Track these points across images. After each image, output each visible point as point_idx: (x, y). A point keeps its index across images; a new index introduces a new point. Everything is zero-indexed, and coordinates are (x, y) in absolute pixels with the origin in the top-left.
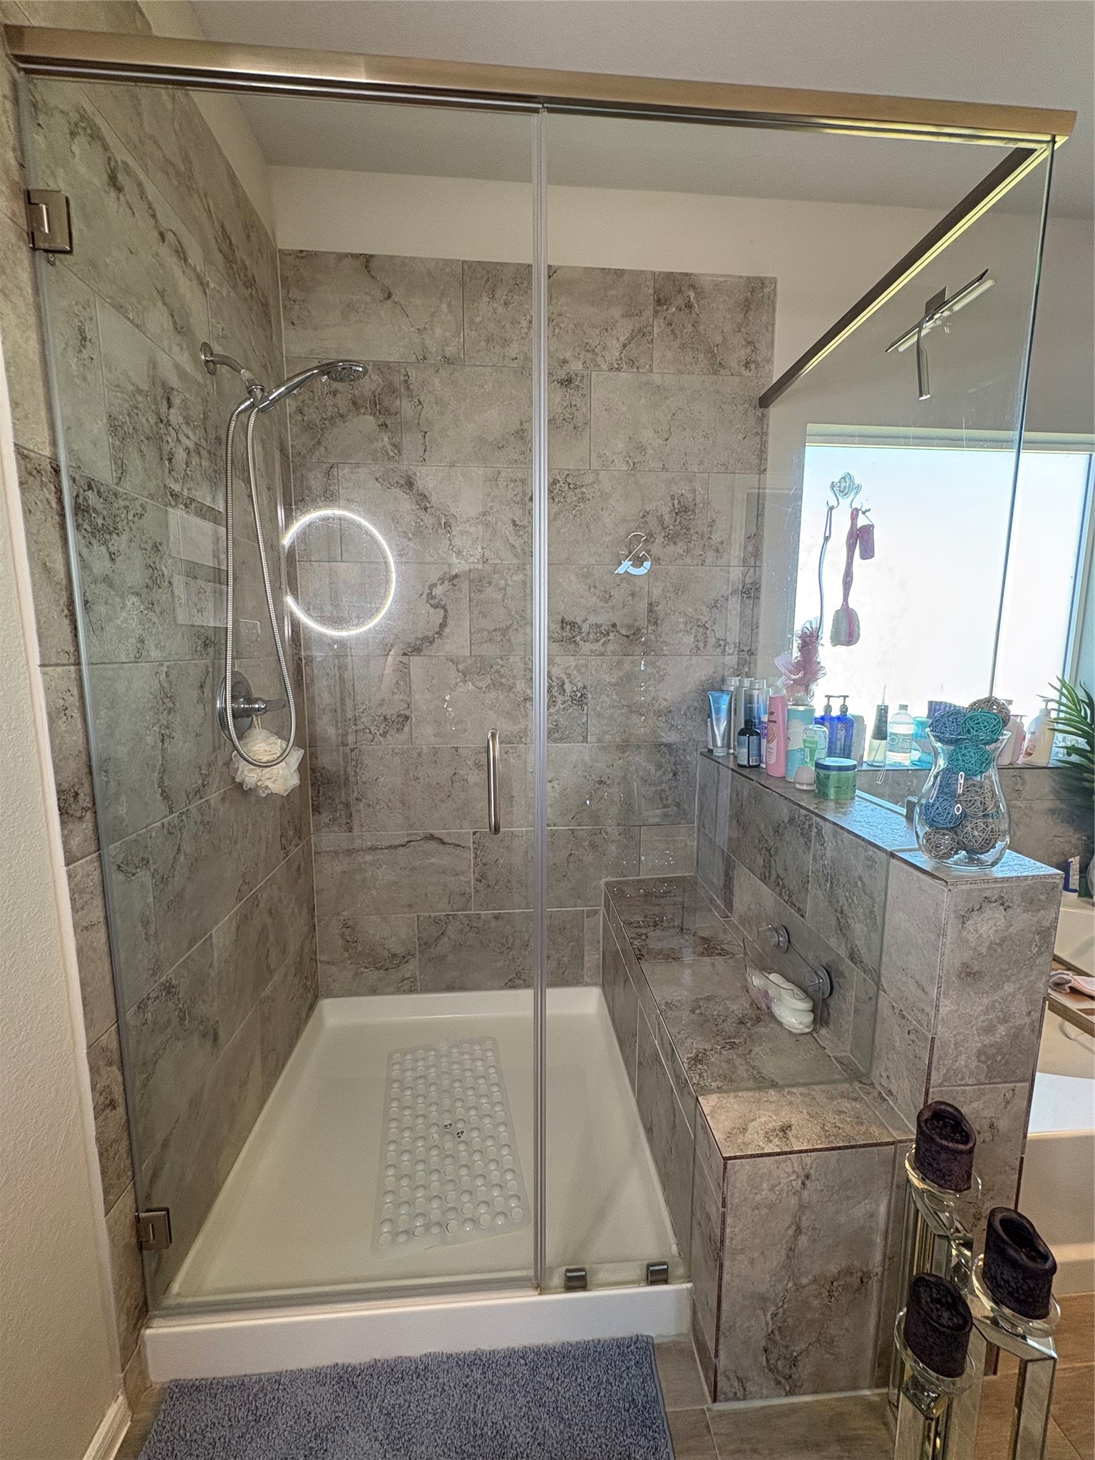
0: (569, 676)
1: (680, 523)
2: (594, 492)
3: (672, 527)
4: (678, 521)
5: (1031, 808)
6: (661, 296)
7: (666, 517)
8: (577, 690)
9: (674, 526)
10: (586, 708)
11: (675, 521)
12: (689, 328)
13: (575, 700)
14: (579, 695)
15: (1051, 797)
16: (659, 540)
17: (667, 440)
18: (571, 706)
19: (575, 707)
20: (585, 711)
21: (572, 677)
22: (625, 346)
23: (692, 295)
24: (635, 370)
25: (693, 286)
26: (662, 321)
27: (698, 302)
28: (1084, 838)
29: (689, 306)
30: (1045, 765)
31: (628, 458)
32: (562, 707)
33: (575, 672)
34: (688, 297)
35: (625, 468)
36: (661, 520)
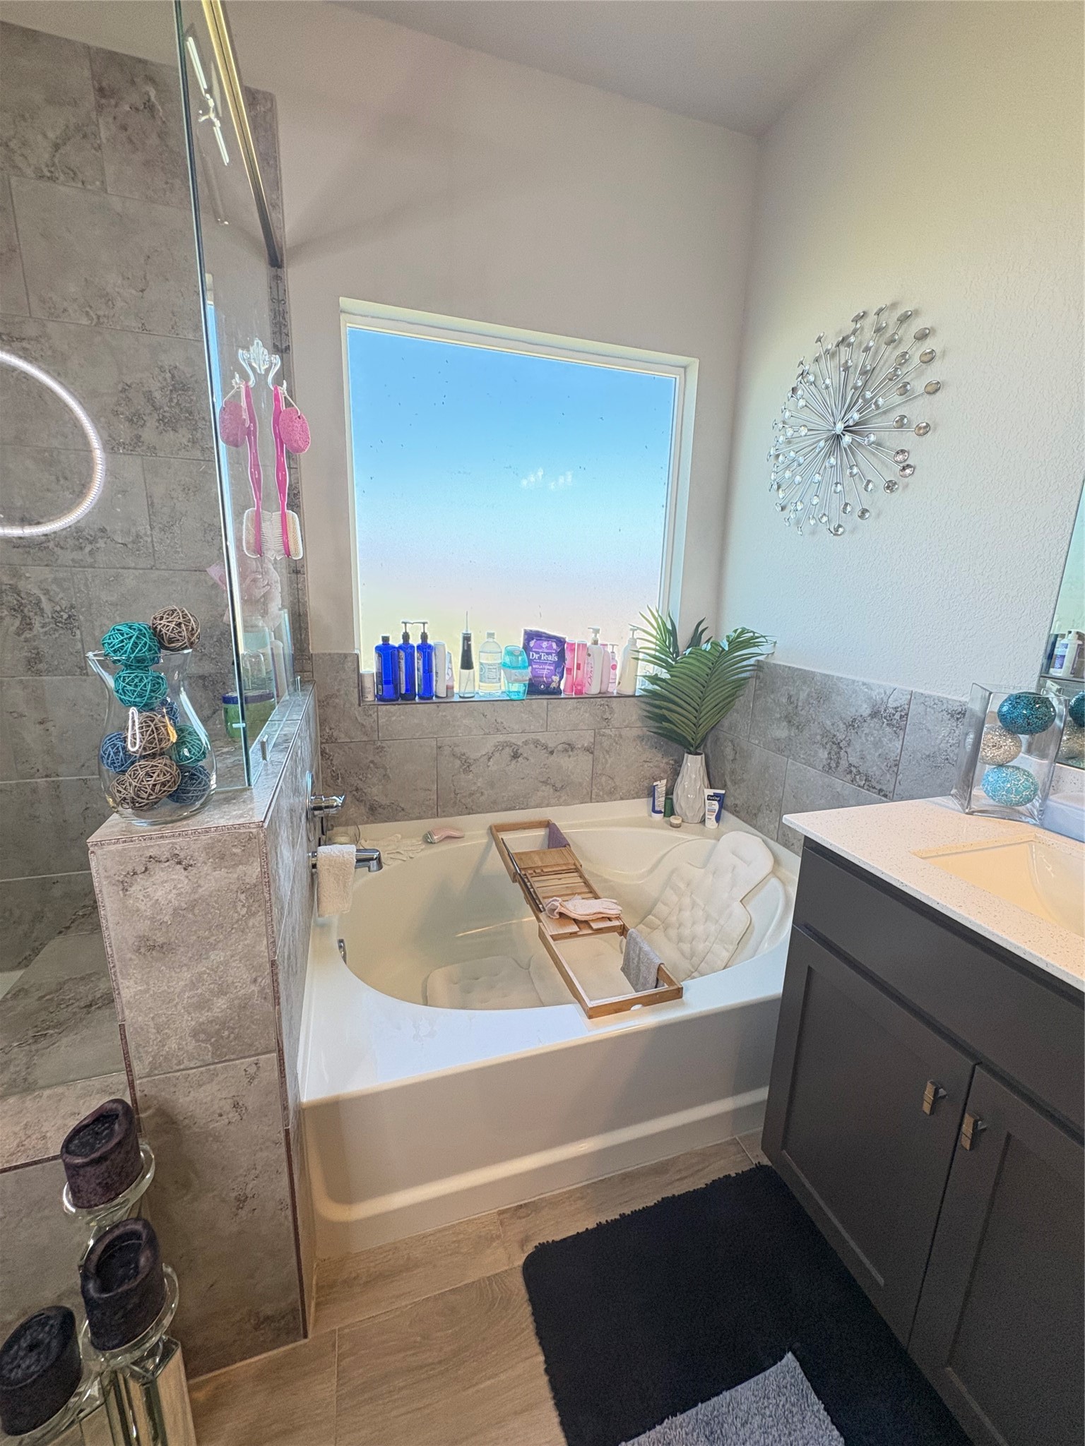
0: (46, 592)
1: (178, 404)
2: (42, 349)
3: (166, 409)
4: (175, 401)
5: (621, 736)
6: (104, 84)
7: (157, 395)
8: (62, 610)
9: (170, 407)
10: (78, 632)
11: (171, 400)
12: (153, 140)
13: (60, 622)
14: (65, 616)
15: (639, 724)
16: (152, 422)
17: (142, 291)
18: (56, 630)
19: (61, 632)
20: (78, 636)
21: (52, 593)
22: (57, 147)
23: (153, 94)
24: (80, 185)
25: (150, 79)
26: (110, 120)
27: (162, 104)
28: (671, 762)
29: (149, 106)
30: (631, 694)
31: (88, 309)
32: (42, 630)
33: (54, 587)
34: (147, 93)
35: (85, 321)
36: (149, 397)
